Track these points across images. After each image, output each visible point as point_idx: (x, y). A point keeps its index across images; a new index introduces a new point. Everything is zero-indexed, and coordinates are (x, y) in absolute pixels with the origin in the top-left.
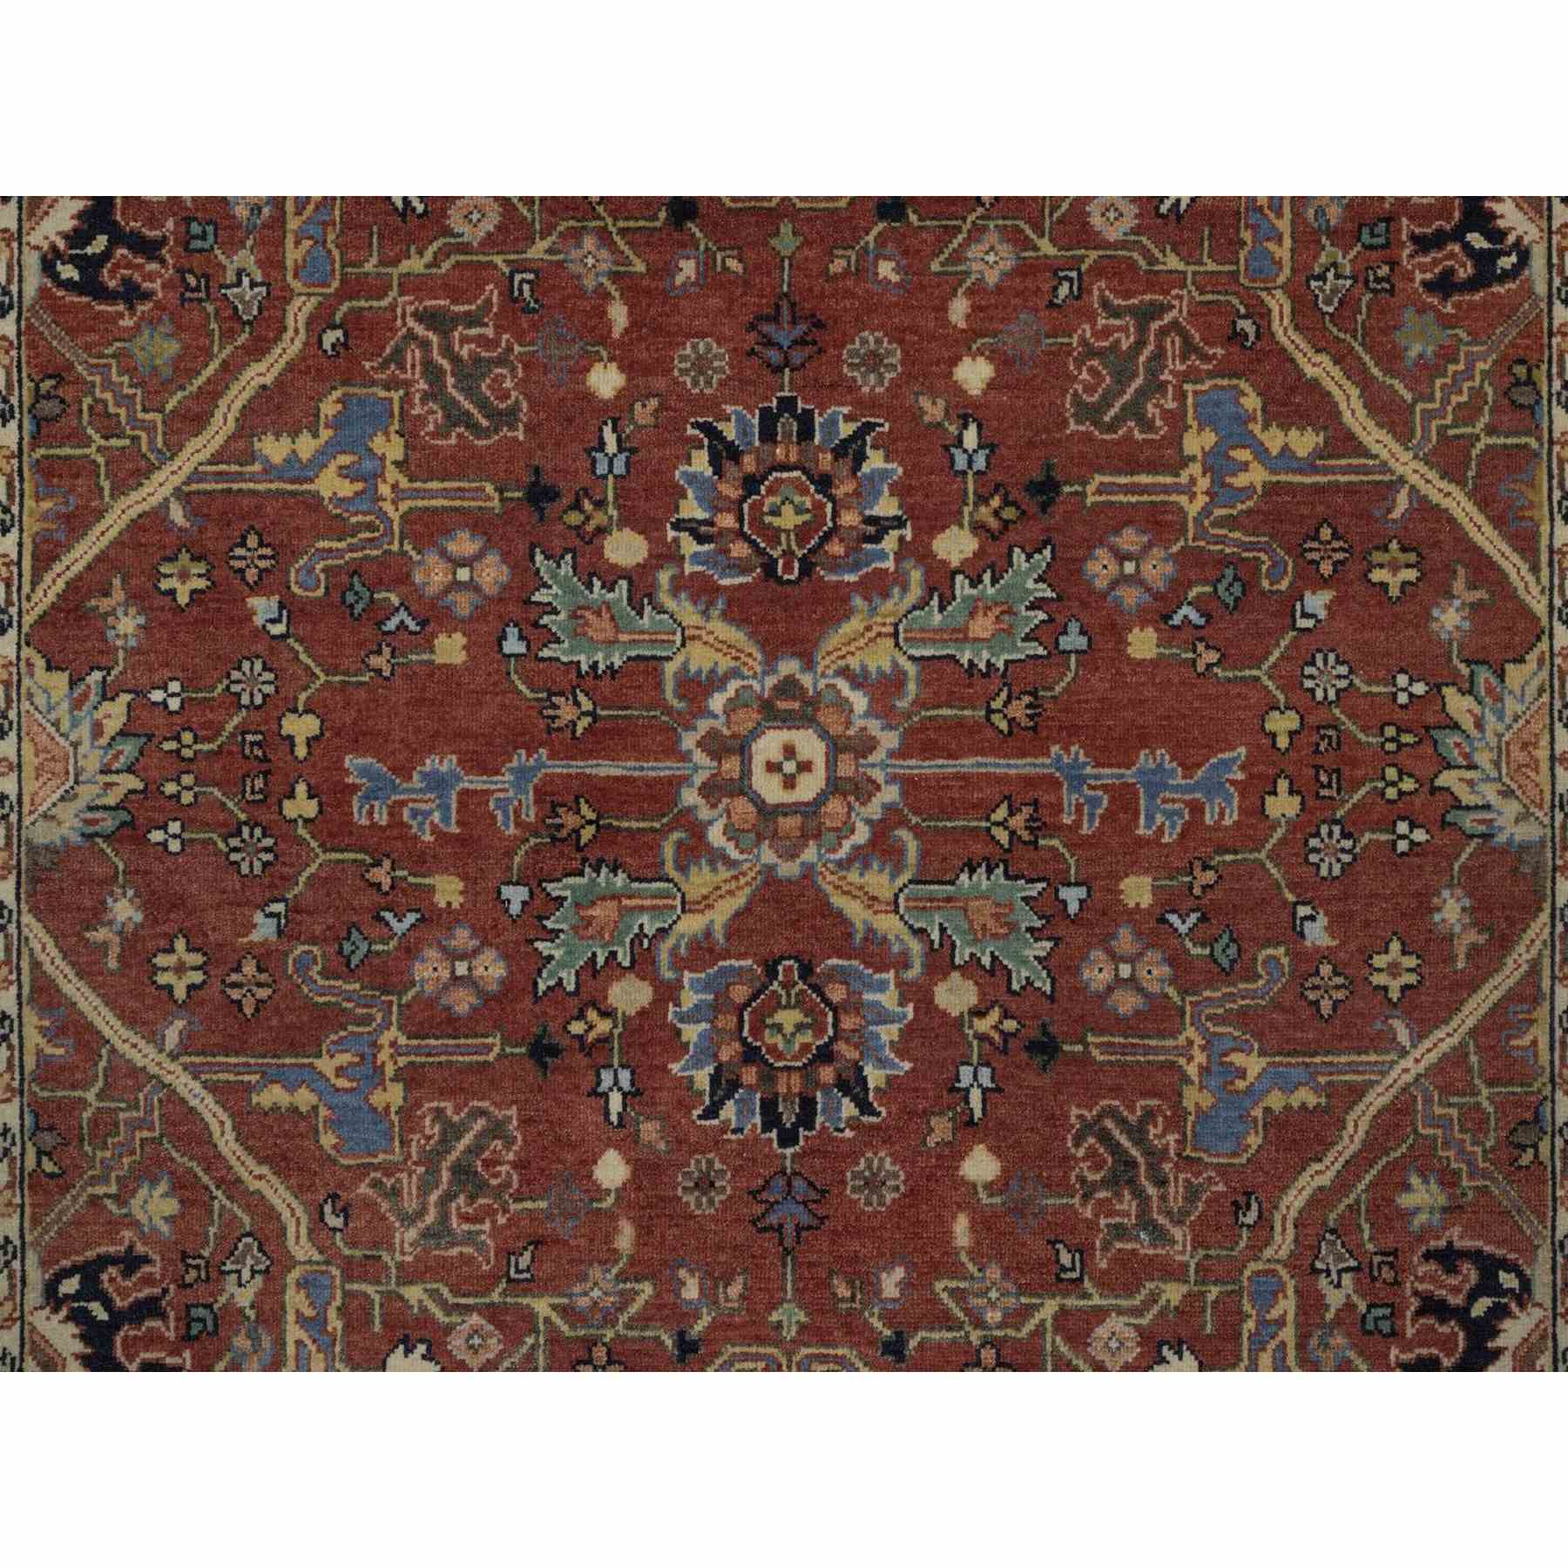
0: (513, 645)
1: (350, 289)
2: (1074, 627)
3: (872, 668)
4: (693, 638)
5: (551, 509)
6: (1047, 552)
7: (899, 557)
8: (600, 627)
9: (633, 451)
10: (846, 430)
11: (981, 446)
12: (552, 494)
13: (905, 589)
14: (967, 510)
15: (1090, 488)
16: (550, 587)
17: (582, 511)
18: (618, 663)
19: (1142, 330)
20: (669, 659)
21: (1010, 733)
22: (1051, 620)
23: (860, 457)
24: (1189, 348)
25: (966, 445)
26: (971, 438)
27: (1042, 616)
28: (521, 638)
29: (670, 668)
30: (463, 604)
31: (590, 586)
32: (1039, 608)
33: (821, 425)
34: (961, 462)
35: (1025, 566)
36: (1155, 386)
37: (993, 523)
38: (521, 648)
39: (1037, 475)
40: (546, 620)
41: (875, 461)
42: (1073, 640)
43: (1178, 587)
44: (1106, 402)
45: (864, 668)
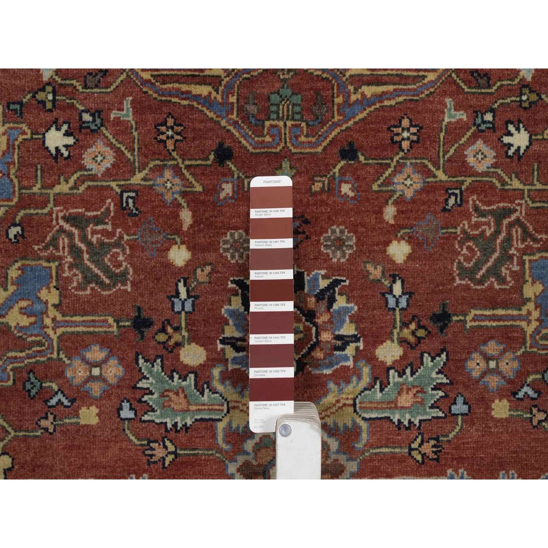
0: (126, 413)
1: (24, 203)
2: (460, 400)
3: (341, 424)
4: (234, 408)
5: (148, 332)
6: (444, 356)
7: (356, 359)
8: (179, 402)
9: (196, 297)
10: (323, 284)
11: (403, 293)
12: (148, 323)
13: (359, 378)
14: (395, 332)
15: (469, 318)
16: (148, 379)
17: (167, 333)
18: (189, 422)
19: (498, 223)
20: (220, 420)
21: (423, 462)
22: (446, 396)
23: (332, 300)
24: (526, 234)
25: (394, 293)
26: (397, 288)
27: (441, 393)
28: (131, 409)
29: (221, 426)
30: (96, 389)
31: (172, 378)
32: (440, 389)
33: (308, 281)
34: (392, 302)
35: (430, 364)
36: (506, 257)
37: (412, 339)
38: (131, 415)
39: (438, 310)
40: (146, 398)
41: (341, 302)
42: (460, 408)
43: (522, 374)
44: (478, 266)
45: (335, 424)
